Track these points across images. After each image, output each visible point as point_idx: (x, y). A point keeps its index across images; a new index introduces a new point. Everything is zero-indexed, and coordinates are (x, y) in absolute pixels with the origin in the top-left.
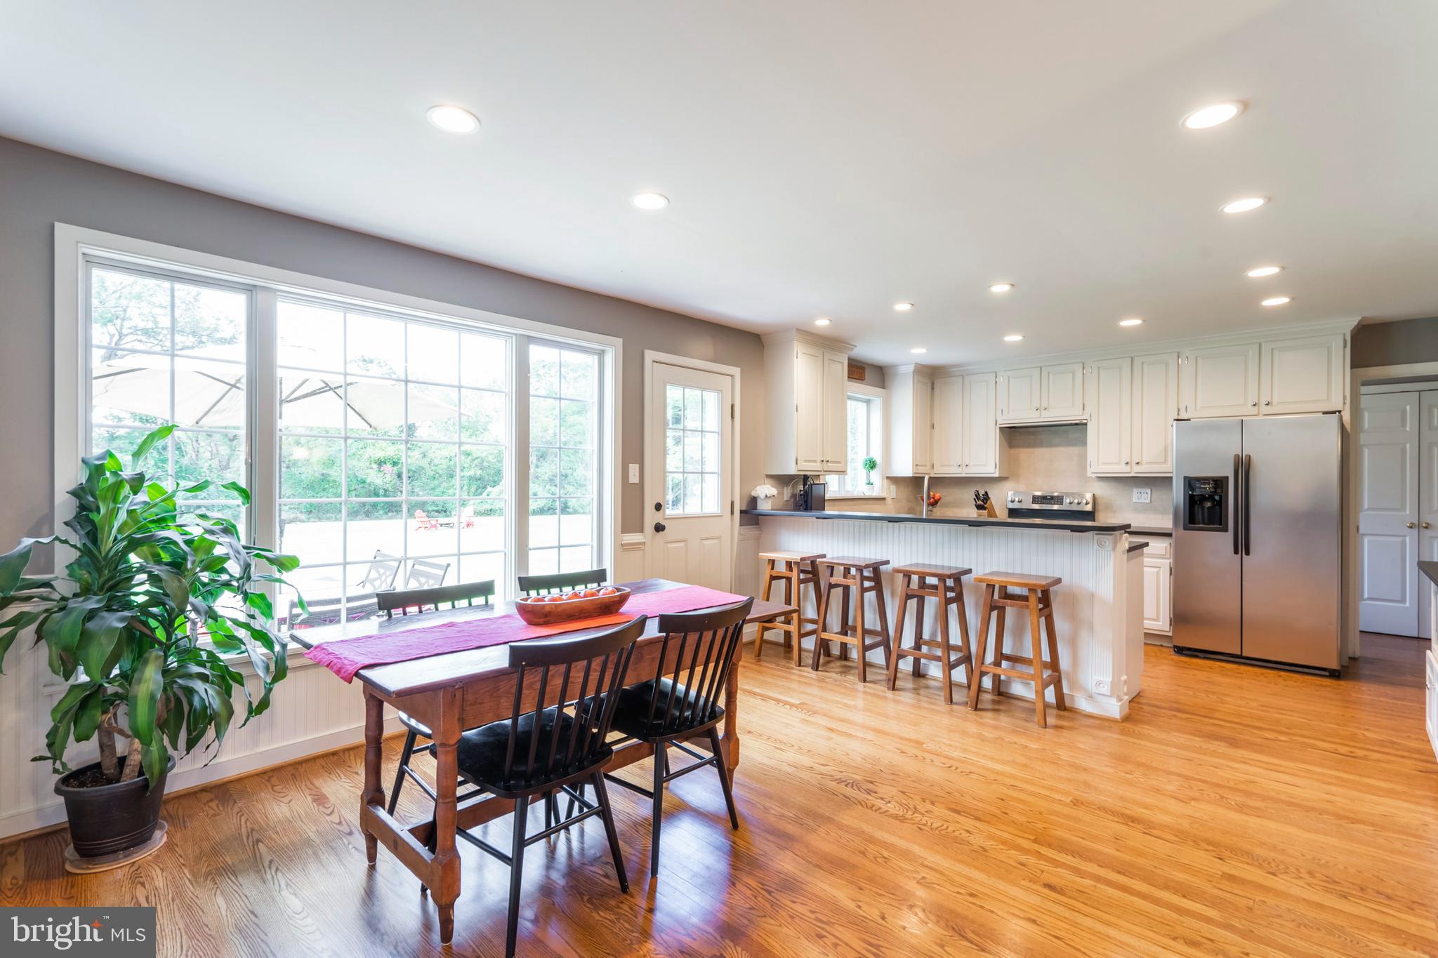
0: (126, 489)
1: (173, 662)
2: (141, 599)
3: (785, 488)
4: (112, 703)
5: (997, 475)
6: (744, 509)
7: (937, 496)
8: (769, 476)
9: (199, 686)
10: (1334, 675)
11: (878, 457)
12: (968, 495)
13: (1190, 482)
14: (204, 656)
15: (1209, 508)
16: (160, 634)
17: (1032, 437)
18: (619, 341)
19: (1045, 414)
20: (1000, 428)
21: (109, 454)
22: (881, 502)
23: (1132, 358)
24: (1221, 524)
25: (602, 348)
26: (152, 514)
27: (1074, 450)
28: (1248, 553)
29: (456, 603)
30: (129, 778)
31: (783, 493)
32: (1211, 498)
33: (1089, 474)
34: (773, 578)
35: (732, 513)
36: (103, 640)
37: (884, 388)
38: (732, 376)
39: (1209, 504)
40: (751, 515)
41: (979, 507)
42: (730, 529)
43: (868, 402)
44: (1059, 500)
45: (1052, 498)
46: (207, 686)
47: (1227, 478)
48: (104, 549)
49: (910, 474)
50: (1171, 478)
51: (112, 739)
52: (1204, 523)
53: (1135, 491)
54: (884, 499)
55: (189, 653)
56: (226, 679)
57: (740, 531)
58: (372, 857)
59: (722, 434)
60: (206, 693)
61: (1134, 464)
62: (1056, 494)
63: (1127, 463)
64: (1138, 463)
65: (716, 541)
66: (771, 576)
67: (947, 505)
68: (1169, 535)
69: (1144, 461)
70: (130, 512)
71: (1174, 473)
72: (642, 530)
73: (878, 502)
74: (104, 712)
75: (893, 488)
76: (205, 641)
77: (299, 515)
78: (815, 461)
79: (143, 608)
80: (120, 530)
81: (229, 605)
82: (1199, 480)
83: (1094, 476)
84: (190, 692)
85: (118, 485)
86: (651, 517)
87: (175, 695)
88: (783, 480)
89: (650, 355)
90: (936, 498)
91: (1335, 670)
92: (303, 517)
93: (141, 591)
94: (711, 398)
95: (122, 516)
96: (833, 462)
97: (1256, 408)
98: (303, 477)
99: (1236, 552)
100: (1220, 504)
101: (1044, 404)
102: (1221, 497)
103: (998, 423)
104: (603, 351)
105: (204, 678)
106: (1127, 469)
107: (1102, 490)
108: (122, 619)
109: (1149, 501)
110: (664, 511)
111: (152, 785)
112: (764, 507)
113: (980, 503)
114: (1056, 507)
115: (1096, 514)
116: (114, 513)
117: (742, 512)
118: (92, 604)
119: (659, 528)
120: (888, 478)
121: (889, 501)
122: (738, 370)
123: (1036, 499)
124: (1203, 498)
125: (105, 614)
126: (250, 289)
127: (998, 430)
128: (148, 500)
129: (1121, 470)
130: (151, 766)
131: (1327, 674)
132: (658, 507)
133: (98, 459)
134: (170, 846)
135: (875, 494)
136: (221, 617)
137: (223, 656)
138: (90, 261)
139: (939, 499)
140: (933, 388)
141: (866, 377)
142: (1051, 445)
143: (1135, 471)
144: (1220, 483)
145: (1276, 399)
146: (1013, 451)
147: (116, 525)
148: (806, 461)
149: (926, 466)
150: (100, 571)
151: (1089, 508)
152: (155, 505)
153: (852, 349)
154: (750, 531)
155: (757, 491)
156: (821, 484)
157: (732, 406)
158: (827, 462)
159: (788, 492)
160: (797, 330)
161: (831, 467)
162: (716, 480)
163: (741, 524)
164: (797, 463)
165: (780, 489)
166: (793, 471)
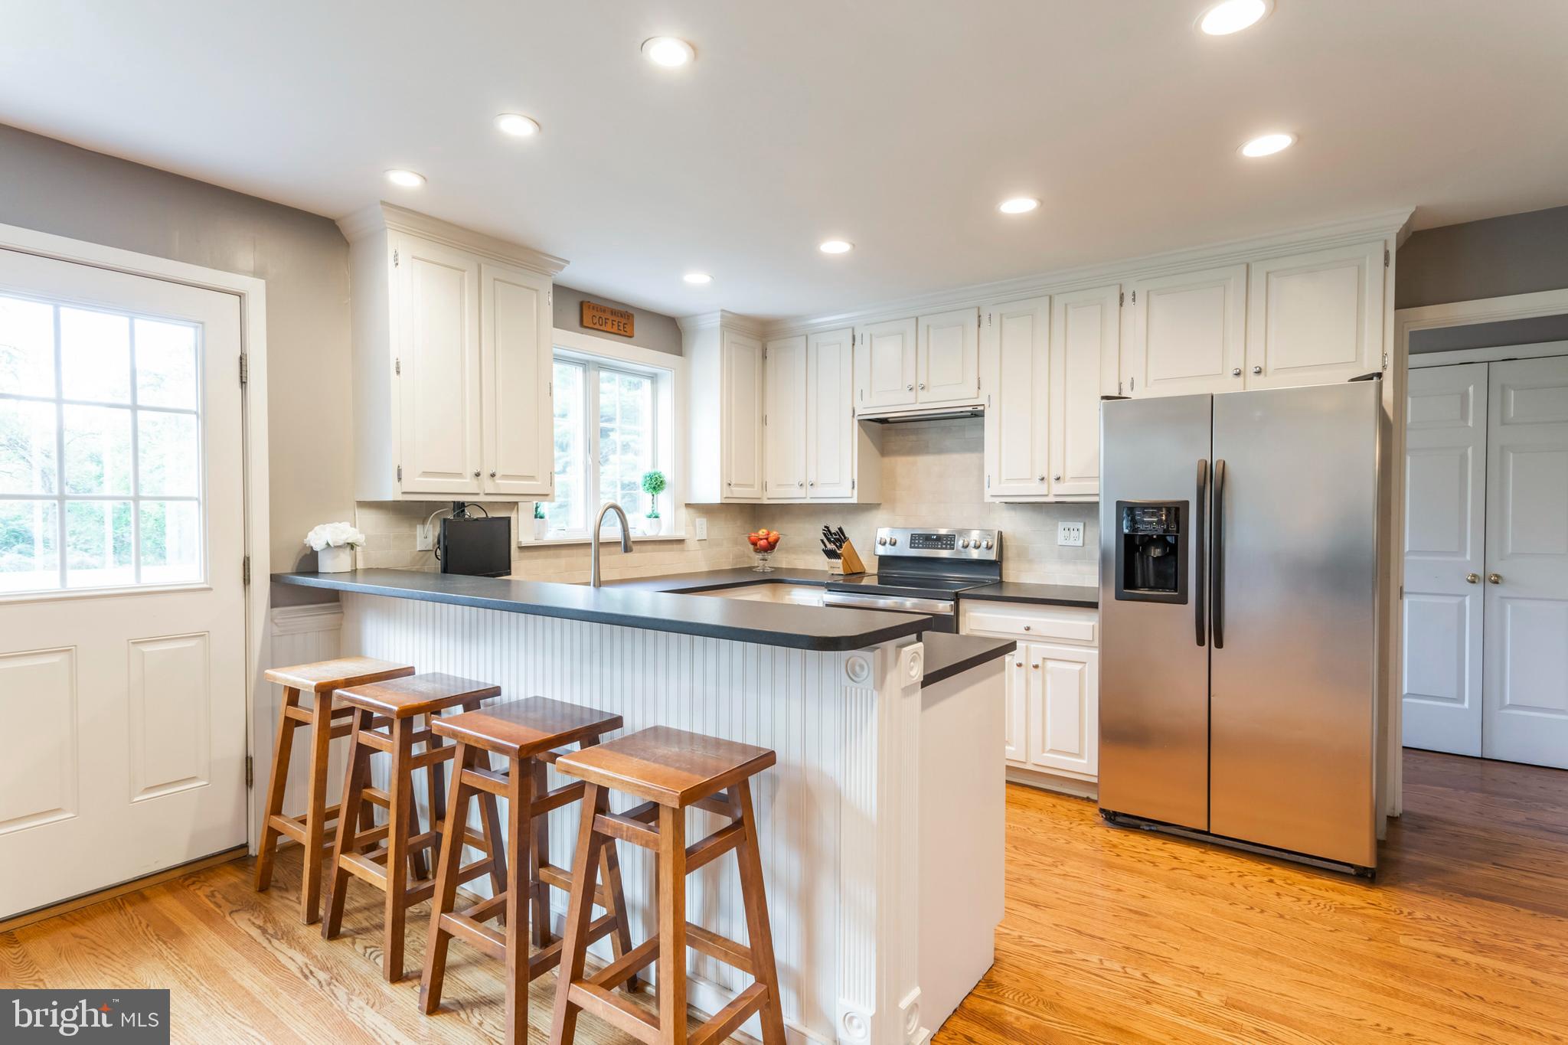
3: (416, 530)
5: (854, 500)
6: (282, 571)
7: (773, 535)
8: (363, 504)
10: (1365, 876)
11: (667, 473)
12: (812, 533)
13: (1128, 510)
15: (1155, 559)
17: (913, 438)
19: (923, 396)
20: (859, 420)
22: (675, 546)
23: (1050, 297)
24: (1176, 591)
27: (969, 458)
28: (1219, 644)
31: (415, 537)
32: (1161, 540)
33: (988, 499)
34: (291, 724)
35: (246, 580)
37: (680, 354)
38: (240, 295)
39: (1156, 552)
41: (831, 554)
42: (244, 615)
43: (654, 378)
44: (947, 541)
45: (939, 538)
47: (1186, 503)
49: (719, 501)
50: (1097, 503)
52: (1152, 588)
53: (1061, 525)
54: (681, 541)
57: (271, 620)
59: (205, 415)
61: (1053, 481)
62: (943, 531)
63: (1043, 479)
64: (1058, 479)
65: (188, 643)
66: (288, 718)
67: (789, 550)
68: (1093, 605)
69: (1069, 474)
71: (1102, 495)
73: (669, 546)
75: (702, 523)
78: (459, 475)
82: (1145, 507)
83: (997, 500)
88: (410, 511)
90: (772, 538)
91: (1366, 869)
96: (505, 477)
97: (1241, 379)
99: (1200, 642)
100: (1173, 551)
101: (922, 381)
102: (1176, 538)
103: (856, 415)
106: (1042, 489)
107: (1011, 525)
109: (1080, 543)
112: (334, 569)
113: (831, 546)
114: (945, 554)
115: (1004, 565)
117: (275, 579)
120: (688, 505)
121: (692, 544)
122: (260, 284)
123: (918, 540)
124: (1149, 541)
127: (856, 423)
129: (1035, 491)
131: (1352, 871)
135: (664, 533)
139: (776, 541)
140: (764, 357)
141: (637, 332)
142: (940, 451)
143: (1054, 492)
144: (1176, 512)
145: (1272, 365)
146: (886, 460)
148: (425, 474)
149: (752, 486)
151: (992, 556)
153: (562, 268)
154: (308, 621)
155: (318, 537)
156: (494, 519)
157: (242, 360)
158: (493, 475)
159: (427, 535)
160: (383, 203)
161: (507, 486)
162: (193, 513)
163: (274, 604)
164: (400, 479)
165: (403, 530)
166: (391, 493)
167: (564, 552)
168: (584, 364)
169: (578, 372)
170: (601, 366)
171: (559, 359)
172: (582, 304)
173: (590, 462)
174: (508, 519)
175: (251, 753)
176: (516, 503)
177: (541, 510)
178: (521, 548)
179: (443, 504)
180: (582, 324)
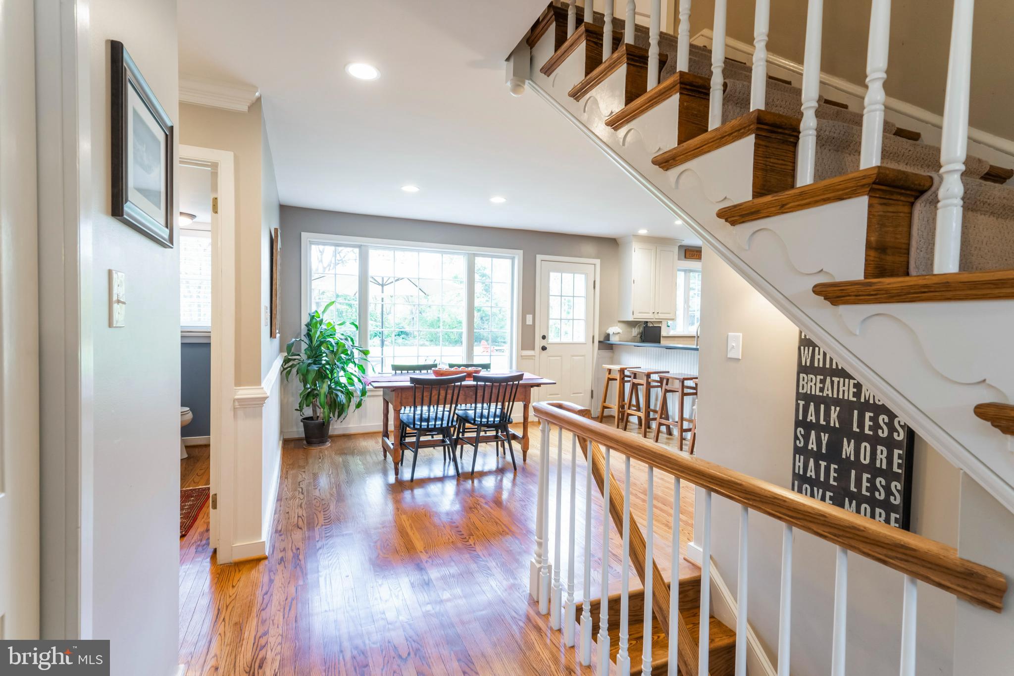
0: (318, 325)
1: (333, 386)
2: (324, 362)
3: (633, 329)
4: (316, 397)
6: (602, 339)
8: (620, 322)
9: (339, 394)
14: (343, 385)
16: (330, 376)
18: (522, 251)
21: (316, 311)
25: (513, 256)
26: (329, 333)
29: (422, 371)
30: (320, 420)
31: (632, 332)
34: (609, 379)
35: (593, 342)
36: (312, 373)
38: (595, 264)
40: (606, 344)
42: (592, 352)
46: (342, 394)
48: (313, 345)
51: (316, 408)
55: (338, 383)
56: (349, 395)
57: (598, 353)
58: (385, 456)
59: (587, 298)
60: (342, 398)
65: (582, 357)
66: (608, 378)
70: (321, 332)
72: (533, 349)
74: (313, 399)
76: (343, 380)
77: (426, 342)
78: (648, 313)
79: (324, 365)
80: (318, 338)
81: (351, 368)
84: (337, 395)
85: (316, 323)
86: (539, 343)
87: (334, 397)
88: (632, 324)
89: (539, 257)
92: (428, 343)
93: (324, 359)
94: (580, 279)
95: (318, 333)
96: (661, 313)
98: (428, 319)
104: (514, 257)
105: (342, 392)
108: (317, 367)
110: (547, 340)
111: (325, 424)
112: (614, 340)
116: (316, 332)
117: (599, 342)
118: (310, 361)
119: (544, 348)
122: (599, 261)
125: (313, 365)
126: (360, 247)
128: (326, 328)
130: (325, 418)
132: (544, 337)
133: (313, 313)
134: (331, 447)
136: (348, 371)
137: (349, 388)
138: (311, 243)
147: (317, 336)
148: (640, 313)
150: (312, 351)
152: (328, 330)
153: (681, 242)
154: (606, 353)
155: (611, 330)
156: (655, 327)
157: (594, 282)
158: (658, 313)
159: (635, 331)
160: (633, 235)
161: (661, 316)
162: (582, 323)
163: (599, 349)
164: (633, 314)
165: (629, 330)
166: (631, 318)
167: (676, 339)
168: (685, 271)
169: (683, 273)
170: (691, 271)
171: (679, 270)
172: (686, 250)
173: (686, 307)
174: (660, 327)
175: (593, 389)
176: (661, 322)
177: (669, 324)
178: (663, 337)
179: (640, 322)
180: (685, 257)
